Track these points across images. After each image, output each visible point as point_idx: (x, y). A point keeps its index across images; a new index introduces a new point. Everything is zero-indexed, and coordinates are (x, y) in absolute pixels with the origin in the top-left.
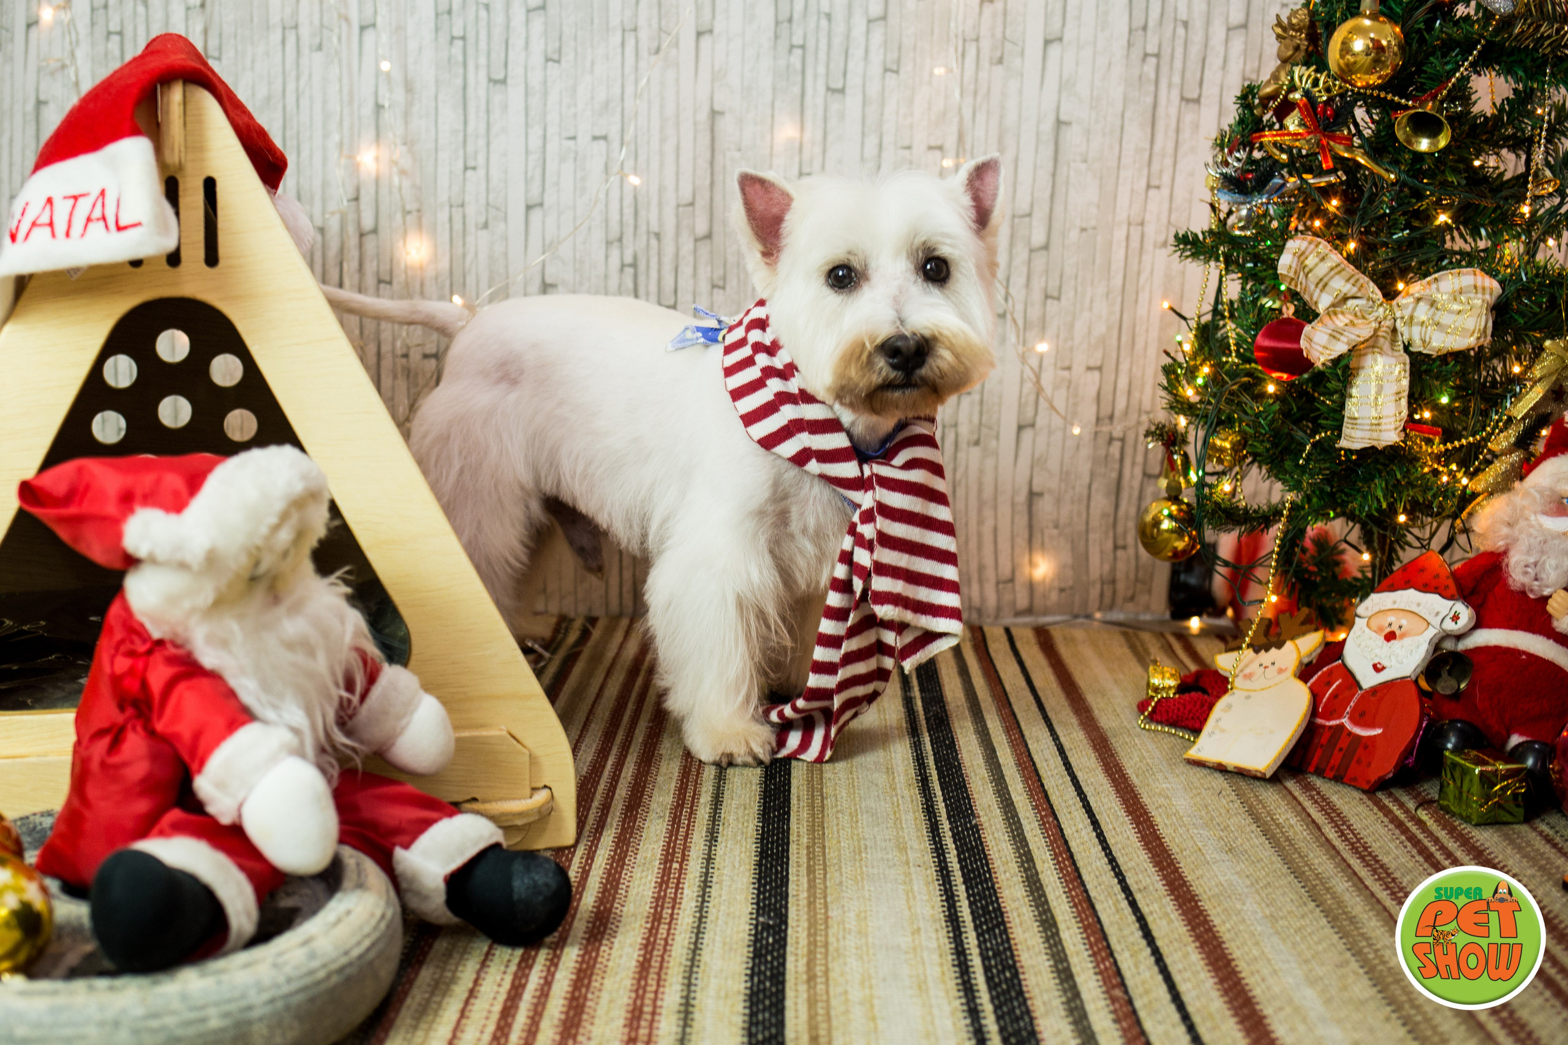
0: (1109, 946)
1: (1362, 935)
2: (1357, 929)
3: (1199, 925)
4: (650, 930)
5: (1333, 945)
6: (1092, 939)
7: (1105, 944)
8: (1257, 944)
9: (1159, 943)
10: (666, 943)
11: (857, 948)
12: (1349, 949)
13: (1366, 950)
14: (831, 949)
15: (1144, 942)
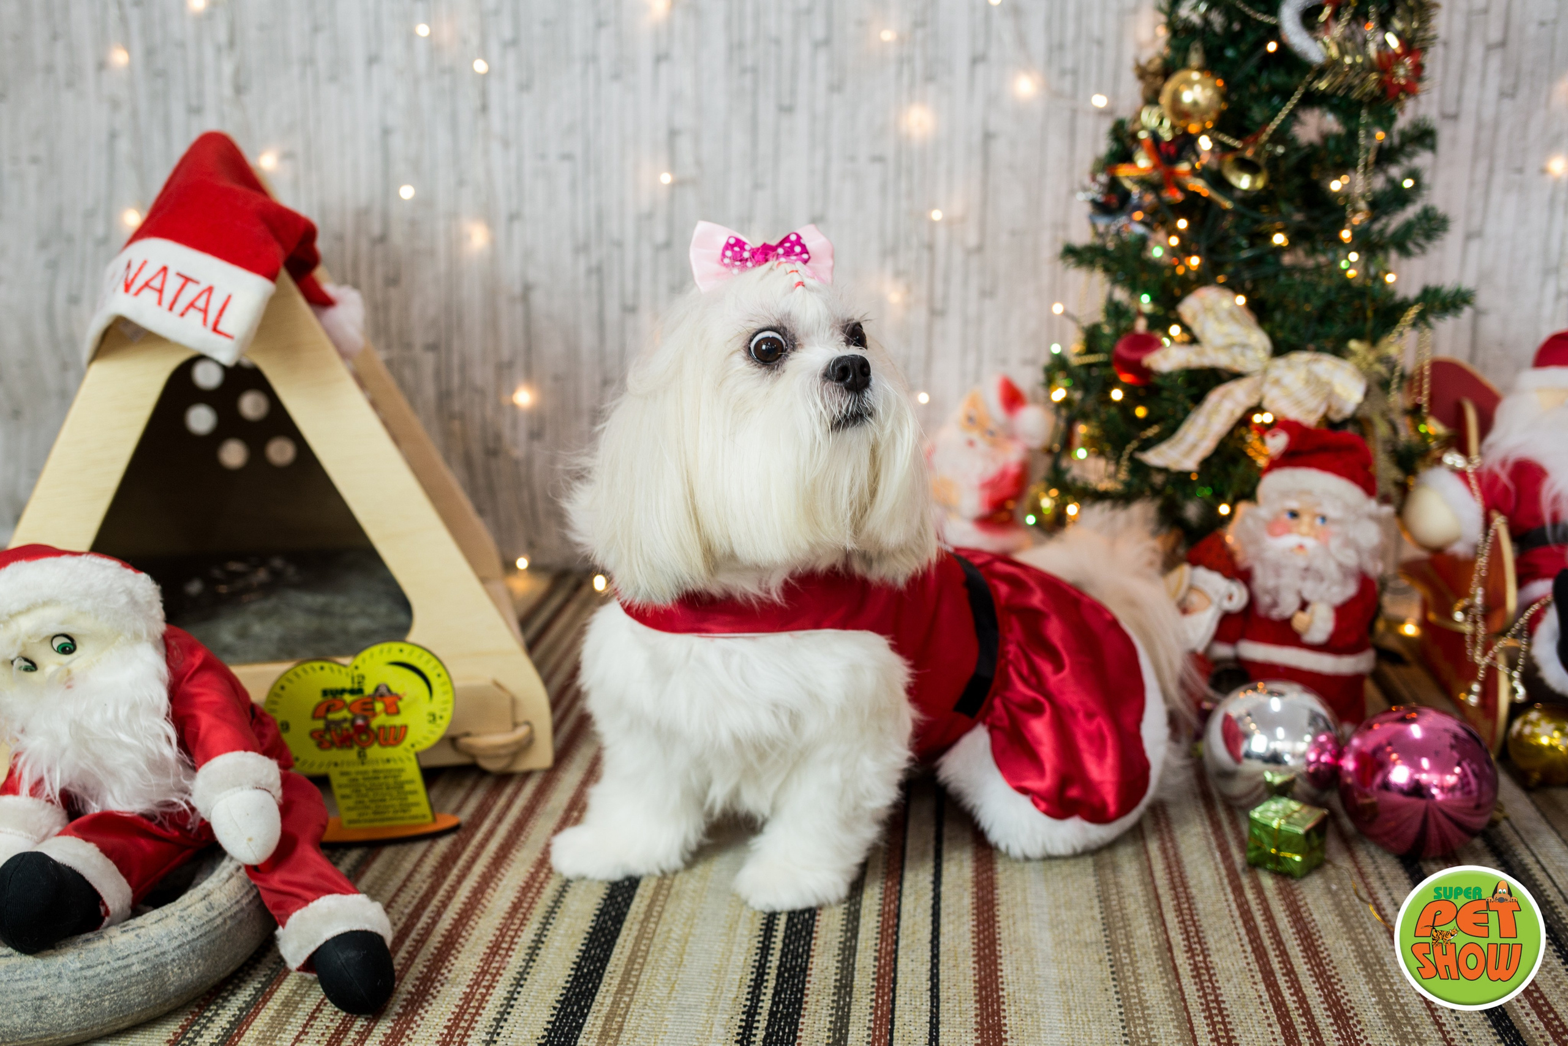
0: (900, 892)
1: (1117, 884)
2: (1115, 877)
3: (985, 871)
4: (532, 874)
5: (1088, 892)
6: (890, 884)
7: (898, 888)
8: (1024, 890)
9: (943, 889)
10: (541, 887)
11: (694, 891)
12: (1099, 896)
13: (1113, 897)
14: (673, 891)
15: (931, 887)
